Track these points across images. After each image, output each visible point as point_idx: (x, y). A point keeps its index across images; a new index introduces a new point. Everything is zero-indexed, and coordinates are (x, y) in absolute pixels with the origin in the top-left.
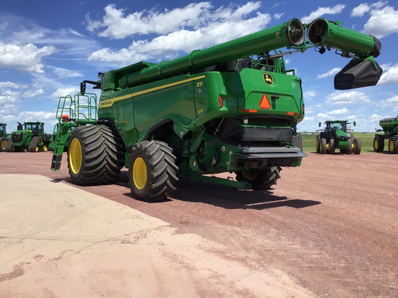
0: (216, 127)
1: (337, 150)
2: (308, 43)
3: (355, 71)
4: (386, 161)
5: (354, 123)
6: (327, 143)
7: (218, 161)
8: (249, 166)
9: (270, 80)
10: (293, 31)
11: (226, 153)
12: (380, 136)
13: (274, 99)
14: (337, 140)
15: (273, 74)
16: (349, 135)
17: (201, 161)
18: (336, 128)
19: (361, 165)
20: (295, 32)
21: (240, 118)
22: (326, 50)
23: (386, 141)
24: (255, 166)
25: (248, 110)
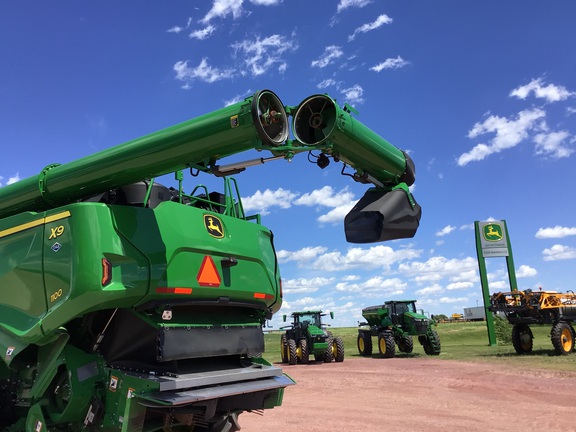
0: (97, 331)
1: (312, 358)
2: (295, 142)
3: (384, 206)
4: (383, 371)
5: (331, 314)
6: (297, 347)
7: (100, 415)
8: (176, 421)
9: (217, 228)
10: (266, 115)
11: (120, 394)
12: (365, 332)
13: (227, 264)
14: (311, 341)
15: (223, 217)
16: (326, 333)
17: (58, 418)
18: (307, 322)
19: (355, 380)
20: (270, 118)
21: (153, 308)
22: (331, 159)
23: (375, 339)
24: (188, 420)
25: (173, 290)
